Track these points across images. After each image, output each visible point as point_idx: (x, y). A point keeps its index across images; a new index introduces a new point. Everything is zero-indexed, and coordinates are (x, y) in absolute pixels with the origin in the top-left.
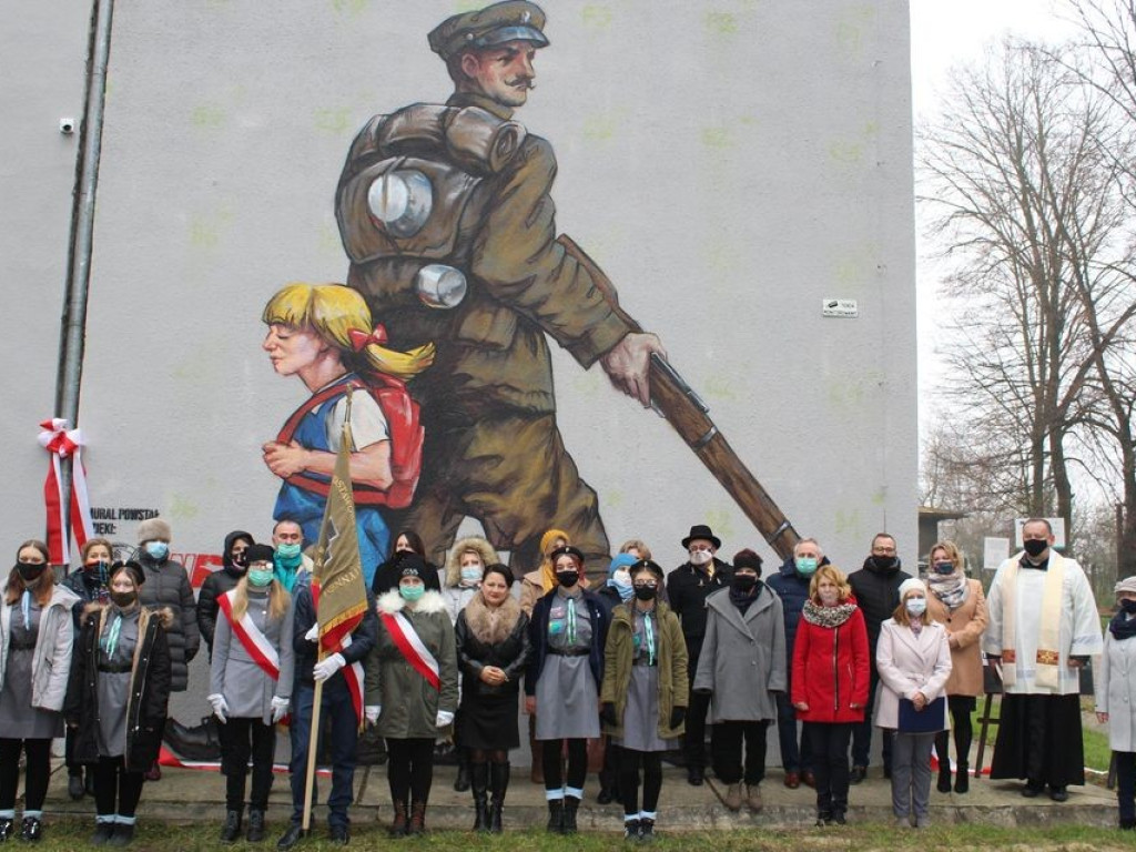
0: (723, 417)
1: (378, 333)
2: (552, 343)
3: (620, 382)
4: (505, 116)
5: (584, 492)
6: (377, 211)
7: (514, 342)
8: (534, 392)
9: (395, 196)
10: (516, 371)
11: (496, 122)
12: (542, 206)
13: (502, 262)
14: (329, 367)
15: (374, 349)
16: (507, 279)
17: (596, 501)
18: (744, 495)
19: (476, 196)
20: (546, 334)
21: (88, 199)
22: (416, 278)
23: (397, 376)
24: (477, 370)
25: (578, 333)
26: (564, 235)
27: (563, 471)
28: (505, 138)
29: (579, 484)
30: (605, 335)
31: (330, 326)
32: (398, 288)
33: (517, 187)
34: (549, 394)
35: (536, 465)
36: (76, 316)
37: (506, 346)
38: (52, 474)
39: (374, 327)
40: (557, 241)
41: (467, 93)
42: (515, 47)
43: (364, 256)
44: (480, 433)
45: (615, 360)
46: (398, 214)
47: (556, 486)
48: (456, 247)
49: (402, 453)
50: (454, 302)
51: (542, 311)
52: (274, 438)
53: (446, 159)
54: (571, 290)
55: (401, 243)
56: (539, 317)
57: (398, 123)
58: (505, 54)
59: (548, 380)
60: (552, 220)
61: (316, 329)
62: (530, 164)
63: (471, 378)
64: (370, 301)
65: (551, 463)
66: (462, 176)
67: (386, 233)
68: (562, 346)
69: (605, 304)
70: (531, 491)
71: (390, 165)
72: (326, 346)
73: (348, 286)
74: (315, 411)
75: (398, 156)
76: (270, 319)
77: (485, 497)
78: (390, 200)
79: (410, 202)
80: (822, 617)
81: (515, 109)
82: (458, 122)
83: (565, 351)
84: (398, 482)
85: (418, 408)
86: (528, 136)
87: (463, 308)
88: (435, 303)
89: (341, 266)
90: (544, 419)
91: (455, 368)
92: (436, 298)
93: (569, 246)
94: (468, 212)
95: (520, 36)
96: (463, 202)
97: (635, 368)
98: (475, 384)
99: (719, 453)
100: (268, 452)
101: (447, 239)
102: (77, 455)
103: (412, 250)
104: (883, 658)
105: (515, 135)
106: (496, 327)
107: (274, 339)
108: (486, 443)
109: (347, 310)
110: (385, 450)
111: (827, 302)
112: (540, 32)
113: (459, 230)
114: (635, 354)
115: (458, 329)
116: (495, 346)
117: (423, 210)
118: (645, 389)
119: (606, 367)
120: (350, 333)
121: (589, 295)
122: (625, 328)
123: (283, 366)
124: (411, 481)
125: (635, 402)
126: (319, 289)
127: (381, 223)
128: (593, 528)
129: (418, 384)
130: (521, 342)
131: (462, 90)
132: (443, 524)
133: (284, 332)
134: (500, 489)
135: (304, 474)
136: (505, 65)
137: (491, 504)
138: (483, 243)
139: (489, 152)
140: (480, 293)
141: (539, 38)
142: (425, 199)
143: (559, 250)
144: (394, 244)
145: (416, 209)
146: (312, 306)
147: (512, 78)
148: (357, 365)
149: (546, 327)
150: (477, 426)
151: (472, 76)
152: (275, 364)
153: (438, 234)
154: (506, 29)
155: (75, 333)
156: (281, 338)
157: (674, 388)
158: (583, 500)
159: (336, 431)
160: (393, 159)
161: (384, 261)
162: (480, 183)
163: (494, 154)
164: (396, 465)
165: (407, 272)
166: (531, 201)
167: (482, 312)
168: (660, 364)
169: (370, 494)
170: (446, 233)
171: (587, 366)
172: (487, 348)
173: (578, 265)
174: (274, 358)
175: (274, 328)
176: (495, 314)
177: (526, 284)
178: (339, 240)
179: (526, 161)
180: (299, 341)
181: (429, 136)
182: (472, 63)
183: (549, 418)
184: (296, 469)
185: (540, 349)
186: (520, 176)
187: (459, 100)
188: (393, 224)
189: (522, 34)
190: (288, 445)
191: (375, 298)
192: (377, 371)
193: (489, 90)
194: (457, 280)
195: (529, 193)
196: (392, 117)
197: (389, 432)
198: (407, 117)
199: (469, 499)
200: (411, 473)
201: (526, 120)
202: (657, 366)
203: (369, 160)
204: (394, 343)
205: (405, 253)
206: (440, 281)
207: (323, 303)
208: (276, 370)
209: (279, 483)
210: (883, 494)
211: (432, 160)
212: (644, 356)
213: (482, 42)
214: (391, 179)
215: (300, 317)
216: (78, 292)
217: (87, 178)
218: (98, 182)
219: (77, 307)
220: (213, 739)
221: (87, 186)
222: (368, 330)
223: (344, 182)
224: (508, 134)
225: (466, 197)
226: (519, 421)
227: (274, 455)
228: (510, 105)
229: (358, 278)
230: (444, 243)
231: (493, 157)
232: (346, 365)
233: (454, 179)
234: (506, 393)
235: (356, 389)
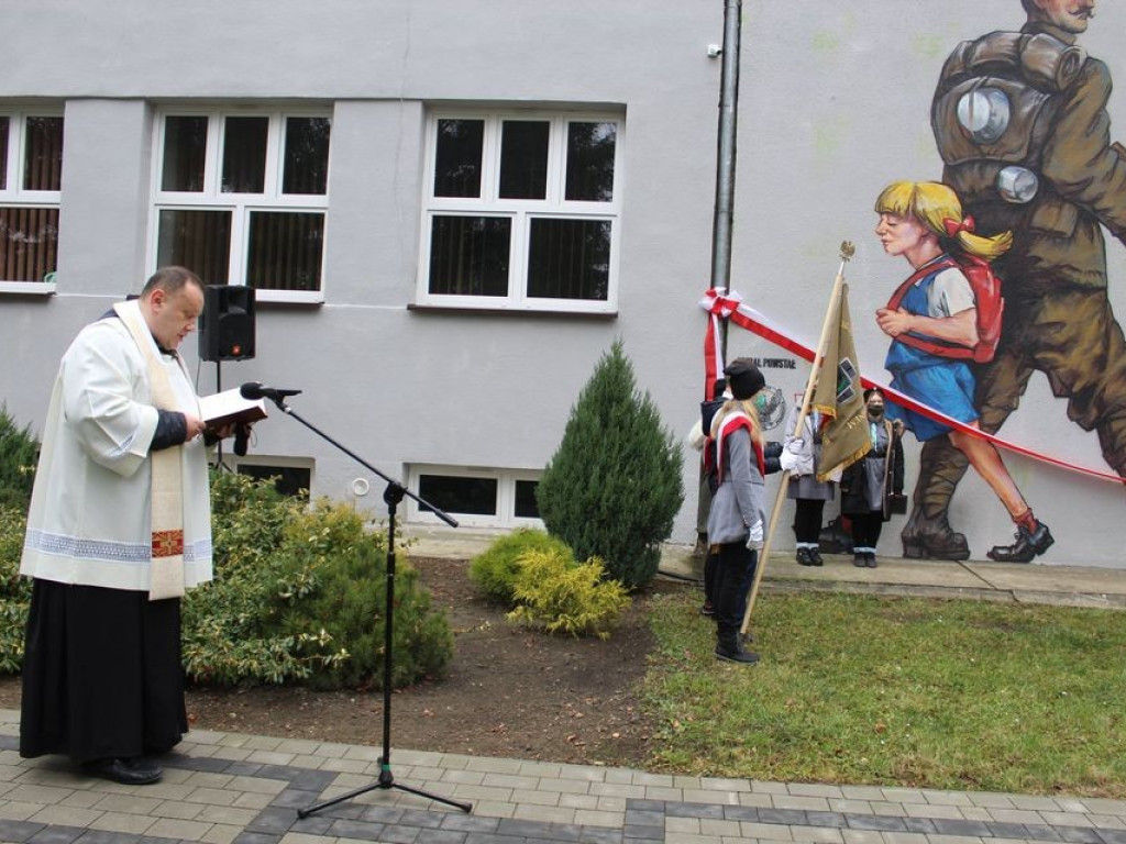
1: (967, 222)
2: (1106, 232)
4: (1069, 41)
6: (965, 122)
7: (1075, 231)
8: (1090, 272)
9: (980, 109)
10: (1077, 255)
11: (1062, 47)
12: (1099, 118)
13: (1066, 165)
14: (929, 249)
15: (964, 235)
16: (1070, 179)
19: (1046, 110)
21: (729, 110)
22: (997, 178)
23: (982, 257)
24: (1048, 255)
26: (1117, 143)
27: (1113, 335)
28: (1069, 60)
31: (930, 217)
32: (983, 186)
33: (1078, 103)
34: (1103, 274)
35: (1091, 330)
36: (724, 205)
37: (1069, 233)
38: (711, 331)
39: (964, 217)
40: (1112, 148)
41: (1038, 22)
43: (955, 160)
44: (1047, 304)
46: (983, 126)
47: (1106, 347)
48: (1030, 152)
49: (985, 319)
50: (1027, 198)
51: (1099, 206)
52: (886, 305)
53: (1020, 78)
54: (1121, 189)
55: (985, 149)
56: (1096, 211)
57: (981, 47)
59: (1102, 262)
60: (1108, 131)
61: (918, 218)
62: (1090, 82)
63: (1040, 259)
64: (961, 196)
65: (1103, 329)
66: (1034, 93)
67: (973, 140)
68: (1114, 235)
70: (1086, 351)
71: (976, 83)
72: (925, 232)
73: (943, 184)
74: (917, 284)
75: (982, 76)
76: (881, 209)
77: (1050, 355)
78: (975, 113)
79: (992, 114)
81: (1078, 35)
82: (1030, 47)
83: (1116, 239)
84: (983, 342)
85: (999, 283)
86: (1089, 58)
87: (1034, 203)
88: (1012, 198)
89: (937, 167)
90: (1098, 294)
91: (1028, 251)
92: (1013, 194)
93: (1121, 151)
94: (1039, 123)
96: (1035, 115)
98: (1044, 264)
100: (880, 315)
101: (1022, 146)
103: (994, 155)
105: (1077, 59)
106: (1060, 219)
107: (884, 225)
108: (1052, 312)
109: (943, 203)
110: (973, 316)
113: (1032, 138)
115: (1031, 221)
116: (1060, 234)
117: (1002, 122)
120: (945, 221)
123: (892, 248)
124: (993, 341)
126: (920, 185)
127: (969, 132)
129: (999, 263)
130: (1081, 231)
131: (1034, 20)
132: (1018, 375)
133: (893, 221)
134: (1063, 348)
135: (909, 333)
137: (1056, 361)
138: (1051, 149)
139: (1056, 74)
140: (1048, 190)
142: (1003, 112)
143: (1112, 155)
144: (979, 149)
145: (997, 120)
146: (915, 200)
147: (1075, 8)
148: (952, 249)
149: (1102, 219)
150: (1046, 298)
151: (1041, 7)
152: (885, 246)
153: (1014, 141)
155: (723, 218)
156: (890, 225)
159: (935, 300)
160: (977, 79)
161: (972, 163)
162: (1048, 100)
163: (1060, 74)
164: (981, 328)
165: (990, 172)
166: (1091, 112)
167: (1050, 206)
169: (960, 350)
170: (1021, 141)
172: (1055, 236)
174: (884, 241)
175: (885, 217)
176: (1061, 208)
177: (1087, 182)
178: (934, 145)
179: (1086, 79)
180: (904, 227)
181: (1006, 59)
183: (1102, 293)
184: (903, 330)
185: (1096, 238)
187: (1031, 28)
188: (978, 133)
190: (897, 311)
191: (965, 193)
192: (967, 252)
193: (1055, 19)
194: (1030, 180)
195: (1089, 107)
196: (975, 43)
197: (976, 302)
198: (989, 44)
199: (1038, 356)
200: (993, 334)
201: (1087, 45)
203: (957, 80)
204: (981, 231)
205: (988, 157)
206: (1017, 180)
207: (924, 197)
208: (887, 251)
209: (890, 340)
211: (1010, 79)
214: (976, 95)
215: (905, 208)
216: (725, 187)
217: (729, 93)
218: (739, 97)
219: (725, 198)
220: (837, 537)
221: (729, 100)
222: (959, 220)
223: (938, 97)
224: (1071, 57)
225: (1037, 111)
226: (1078, 295)
227: (886, 318)
228: (1073, 32)
229: (951, 177)
230: (1020, 149)
231: (1060, 78)
232: (942, 248)
233: (1029, 95)
234: (1068, 272)
235: (950, 266)
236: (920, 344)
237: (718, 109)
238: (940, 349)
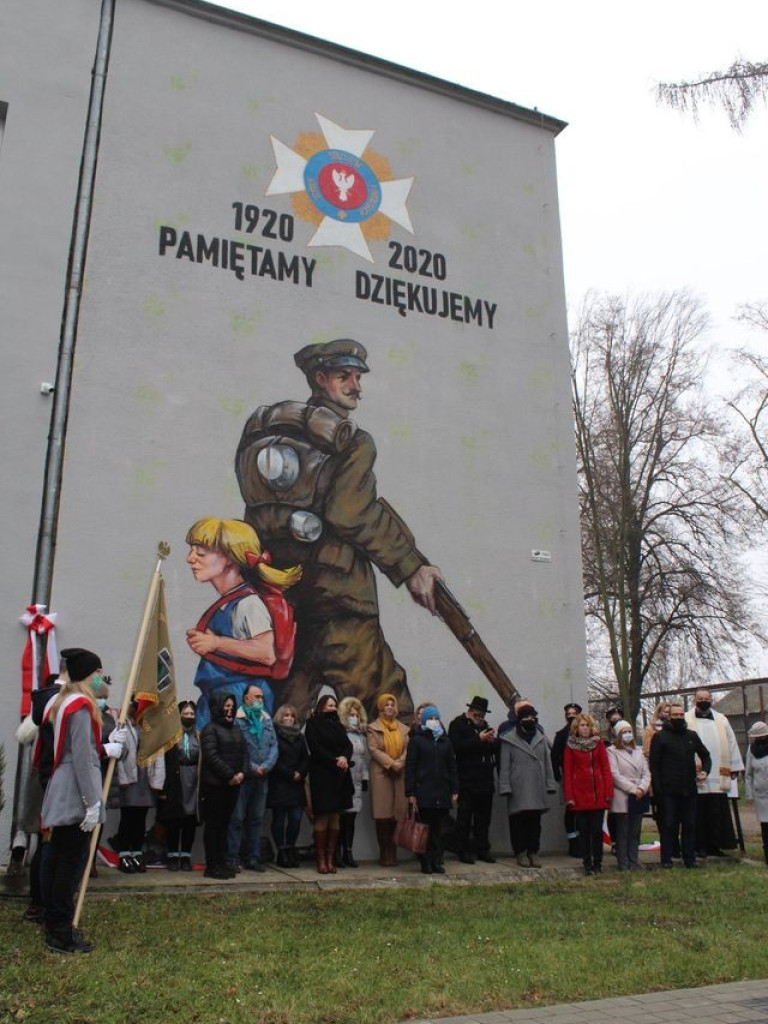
0: (478, 624)
1: (265, 556)
2: (376, 569)
3: (417, 597)
4: (344, 415)
5: (397, 669)
6: (263, 471)
7: (353, 567)
8: (365, 602)
9: (275, 462)
10: (354, 587)
11: (338, 419)
12: (368, 477)
13: (344, 513)
14: (232, 578)
15: (262, 566)
16: (348, 524)
17: (405, 676)
18: (492, 674)
19: (327, 468)
20: (373, 565)
21: (57, 443)
22: (290, 520)
23: (278, 586)
24: (330, 586)
25: (391, 564)
26: (382, 498)
27: (385, 655)
28: (344, 430)
29: (394, 665)
30: (408, 565)
31: (234, 550)
32: (277, 526)
33: (352, 464)
34: (374, 603)
35: (368, 651)
36: (48, 529)
37: (348, 569)
38: (30, 646)
39: (262, 551)
40: (377, 502)
41: (319, 398)
42: (349, 370)
43: (255, 502)
44: (332, 629)
45: (414, 583)
46: (277, 475)
47: (380, 666)
48: (315, 500)
49: (281, 640)
50: (314, 538)
51: (370, 547)
53: (308, 440)
54: (386, 535)
55: (280, 495)
56: (368, 551)
57: (276, 412)
58: (343, 374)
59: (374, 594)
60: (374, 488)
61: (224, 551)
62: (360, 448)
63: (325, 590)
64: (259, 533)
65: (377, 650)
66: (318, 453)
67: (270, 487)
68: (382, 571)
69: (407, 545)
70: (364, 669)
71: (271, 441)
72: (230, 563)
73: (244, 522)
74: (223, 608)
75: (276, 435)
76: (191, 541)
77: (336, 673)
78: (271, 464)
79: (285, 467)
80: (582, 745)
81: (351, 412)
82: (314, 416)
83: (383, 575)
84: (279, 661)
86: (358, 430)
87: (319, 543)
88: (301, 537)
90: (371, 619)
91: (315, 583)
92: (302, 534)
93: (385, 507)
94: (322, 478)
95: (351, 363)
96: (319, 471)
97: (426, 589)
98: (328, 594)
99: (477, 646)
100: (190, 636)
101: (309, 494)
102: (52, 633)
103: (287, 500)
104: (614, 770)
105: (350, 430)
107: (194, 555)
108: (337, 635)
109: (243, 538)
110: (270, 638)
111: (534, 551)
112: (364, 362)
113: (316, 489)
114: (426, 579)
115: (317, 556)
116: (340, 570)
117: (293, 473)
118: (432, 603)
119: (409, 587)
120: (246, 554)
121: (398, 538)
122: (420, 562)
123: (202, 575)
124: (288, 660)
125: (426, 611)
126: (224, 522)
127: (266, 480)
128: (403, 694)
129: (292, 592)
130: (356, 568)
131: (317, 395)
132: (310, 690)
133: (202, 551)
134: (346, 666)
135: (215, 653)
136: (343, 381)
137: (340, 677)
138: (332, 498)
139: (335, 438)
141: (362, 366)
142: (294, 466)
143: (378, 508)
144: (275, 495)
145: (289, 472)
146: (221, 534)
147: (347, 391)
148: (252, 579)
149: (373, 558)
150: (331, 623)
151: (322, 385)
152: (194, 573)
153: (304, 491)
154: (343, 358)
155: (47, 541)
156: (199, 555)
157: (449, 602)
158: (396, 676)
159: (238, 623)
160: (273, 437)
161: (269, 506)
162: (329, 459)
163: (337, 440)
164: (278, 649)
165: (283, 514)
166: (361, 473)
167: (332, 546)
168: (441, 587)
169: (260, 668)
170: (308, 491)
171: (397, 586)
172: (336, 571)
173: (391, 518)
174: (194, 569)
175: (194, 547)
176: (340, 548)
177: (360, 528)
178: (238, 490)
179: (357, 446)
180: (211, 558)
181: (296, 424)
182: (322, 377)
183: (375, 619)
184: (210, 649)
185: (369, 574)
186: (353, 456)
187: (315, 402)
188: (273, 481)
189: (352, 362)
190: (204, 632)
191: (263, 531)
192: (265, 582)
193: (334, 398)
194: (315, 523)
195: (360, 468)
196: (272, 408)
197: (273, 625)
198: (282, 409)
199: (326, 673)
200: (287, 655)
201: (358, 419)
202: (439, 588)
203: (257, 436)
205: (282, 502)
206: (306, 522)
207: (228, 532)
208: (196, 578)
209: (198, 659)
210: (568, 674)
211: (299, 440)
212: (431, 580)
213: (328, 364)
214: (272, 451)
215: (212, 541)
216: (50, 511)
217: (58, 428)
218: (68, 432)
219: (49, 523)
220: (152, 848)
221: (58, 434)
222: (257, 552)
223: (241, 449)
224: (345, 427)
225: (320, 468)
226: (357, 621)
227: (194, 639)
228: (347, 408)
229: (252, 516)
230: (307, 497)
231: (337, 442)
232: (243, 577)
233: (313, 454)
234: (348, 602)
235: (250, 594)
236: (226, 663)
237: (47, 442)
238: (243, 667)
